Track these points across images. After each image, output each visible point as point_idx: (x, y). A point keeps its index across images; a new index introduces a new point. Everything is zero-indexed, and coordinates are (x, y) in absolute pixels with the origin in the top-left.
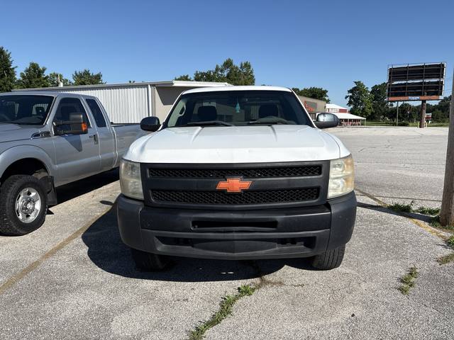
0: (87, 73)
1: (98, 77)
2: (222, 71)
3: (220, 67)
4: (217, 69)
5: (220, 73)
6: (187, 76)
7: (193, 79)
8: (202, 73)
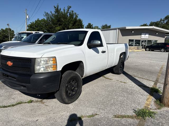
0: (106, 25)
1: (110, 27)
2: (163, 21)
3: (163, 19)
4: (161, 20)
5: (162, 22)
6: (146, 24)
7: (149, 25)
8: (153, 22)
